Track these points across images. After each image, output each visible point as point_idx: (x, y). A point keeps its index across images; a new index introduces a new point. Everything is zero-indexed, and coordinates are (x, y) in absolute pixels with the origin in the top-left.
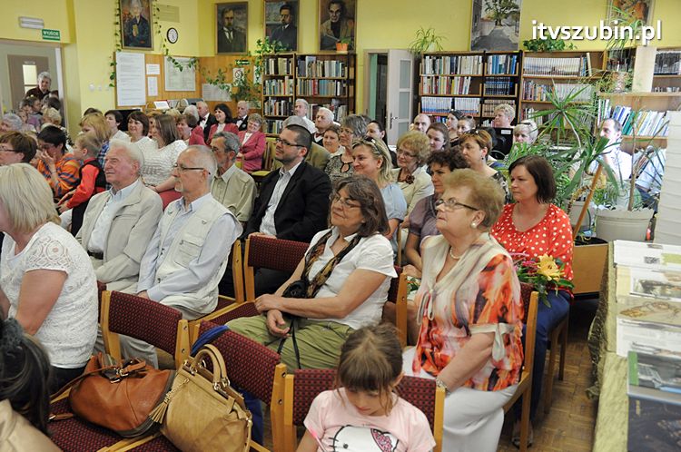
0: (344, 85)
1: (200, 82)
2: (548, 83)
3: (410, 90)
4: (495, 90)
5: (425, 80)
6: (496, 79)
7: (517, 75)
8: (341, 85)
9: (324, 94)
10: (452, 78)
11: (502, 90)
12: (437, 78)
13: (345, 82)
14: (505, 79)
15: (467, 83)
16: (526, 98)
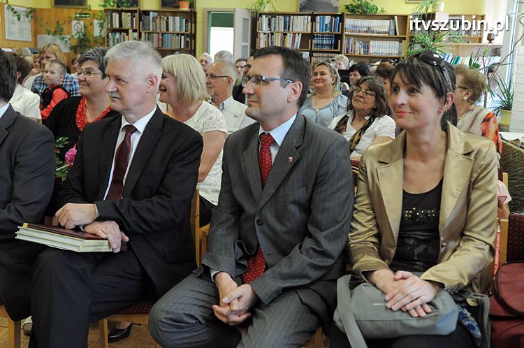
0: (188, 39)
1: (35, 33)
2: (366, 40)
3: (248, 44)
4: (322, 45)
5: (262, 36)
6: (323, 36)
7: (340, 33)
8: (185, 39)
9: (168, 47)
10: (285, 34)
11: (328, 45)
12: (272, 34)
13: (188, 36)
14: (330, 36)
15: (298, 39)
16: (347, 52)
